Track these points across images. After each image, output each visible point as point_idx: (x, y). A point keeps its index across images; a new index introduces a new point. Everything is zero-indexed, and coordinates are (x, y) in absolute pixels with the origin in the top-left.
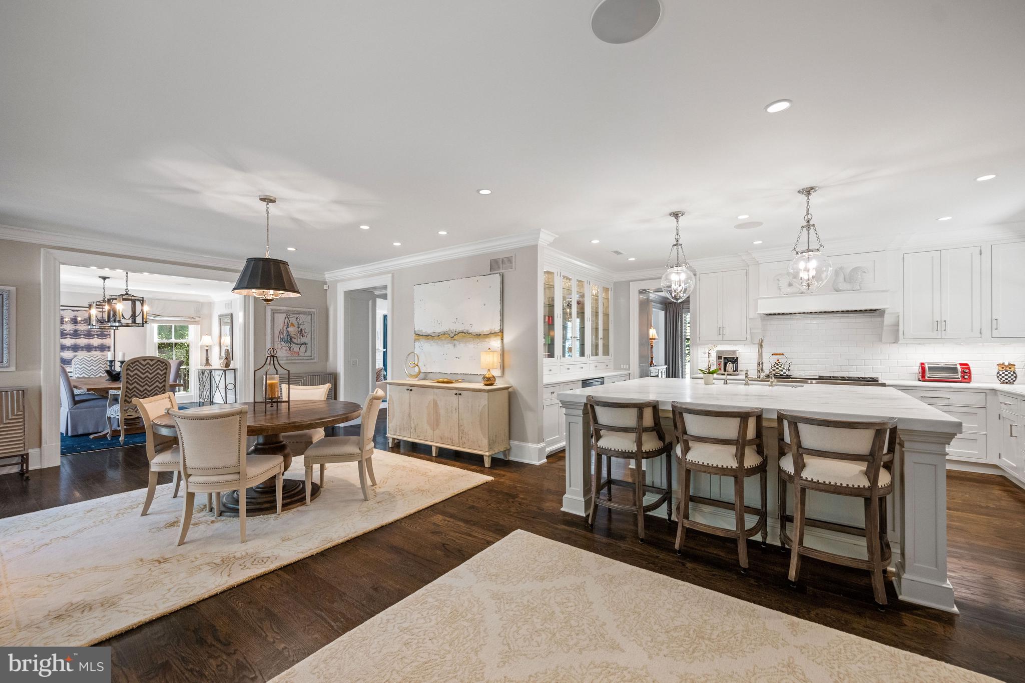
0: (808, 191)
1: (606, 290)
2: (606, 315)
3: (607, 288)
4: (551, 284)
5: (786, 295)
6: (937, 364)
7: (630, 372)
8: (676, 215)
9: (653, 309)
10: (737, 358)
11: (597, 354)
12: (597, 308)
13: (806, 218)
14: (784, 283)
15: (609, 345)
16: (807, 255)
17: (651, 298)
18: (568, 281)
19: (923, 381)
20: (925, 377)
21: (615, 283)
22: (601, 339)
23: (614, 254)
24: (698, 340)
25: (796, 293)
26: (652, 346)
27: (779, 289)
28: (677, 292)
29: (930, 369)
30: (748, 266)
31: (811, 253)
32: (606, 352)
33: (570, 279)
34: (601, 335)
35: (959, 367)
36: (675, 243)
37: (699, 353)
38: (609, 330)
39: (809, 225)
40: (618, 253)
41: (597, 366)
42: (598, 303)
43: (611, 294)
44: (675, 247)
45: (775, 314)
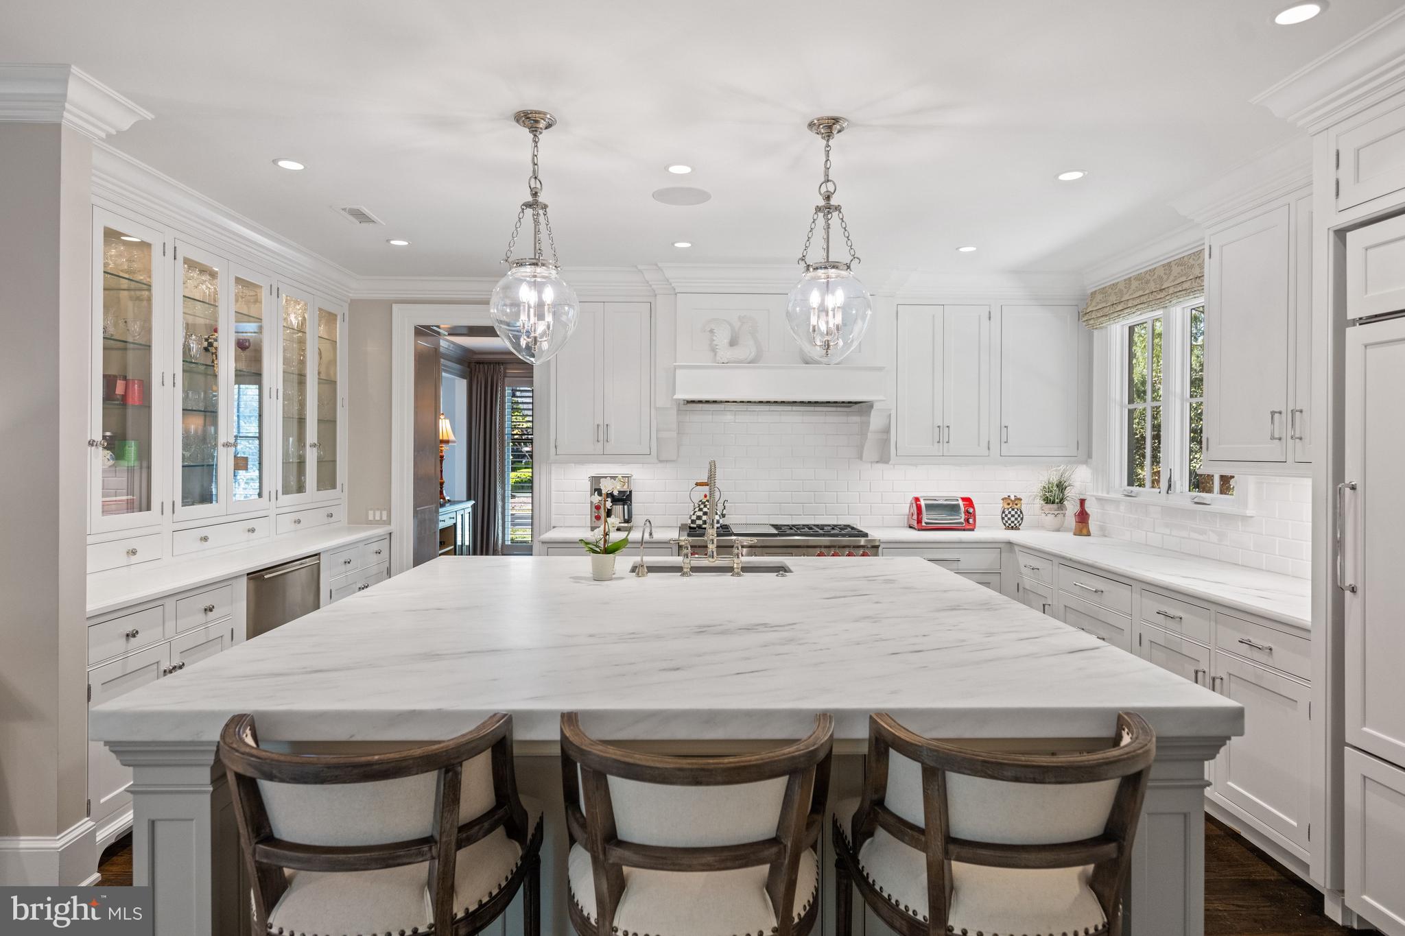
0: (828, 127)
1: (329, 318)
2: (327, 384)
3: (330, 313)
4: (141, 277)
5: (725, 364)
6: (935, 500)
7: (392, 528)
8: (531, 120)
9: (444, 374)
10: (631, 492)
11: (301, 488)
12: (302, 363)
13: (823, 189)
14: (722, 338)
15: (334, 461)
16: (823, 276)
17: (442, 350)
18: (205, 277)
19: (919, 530)
20: (921, 522)
21: (354, 304)
22: (313, 445)
23: (351, 218)
24: (553, 450)
25: (741, 362)
26: (442, 457)
27: (714, 350)
28: (533, 335)
29: (928, 507)
30: (656, 296)
31: (832, 272)
32: (327, 480)
33: (213, 275)
34: (312, 434)
35: (961, 503)
36: (530, 199)
37: (553, 480)
38: (334, 422)
39: (828, 208)
40: (361, 217)
41: (299, 522)
42: (304, 350)
43: (341, 330)
44: (529, 212)
45: (700, 402)
